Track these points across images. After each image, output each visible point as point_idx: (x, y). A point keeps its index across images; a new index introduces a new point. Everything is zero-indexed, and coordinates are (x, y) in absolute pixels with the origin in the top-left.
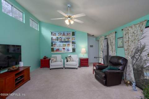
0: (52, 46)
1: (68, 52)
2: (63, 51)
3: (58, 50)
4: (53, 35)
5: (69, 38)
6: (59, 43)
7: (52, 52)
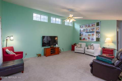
0: (80, 36)
1: (92, 41)
2: (88, 40)
3: (84, 39)
4: (81, 28)
5: (94, 29)
6: (85, 34)
7: (80, 41)
